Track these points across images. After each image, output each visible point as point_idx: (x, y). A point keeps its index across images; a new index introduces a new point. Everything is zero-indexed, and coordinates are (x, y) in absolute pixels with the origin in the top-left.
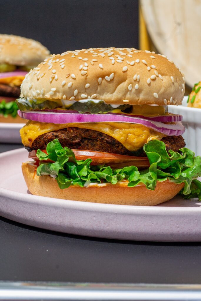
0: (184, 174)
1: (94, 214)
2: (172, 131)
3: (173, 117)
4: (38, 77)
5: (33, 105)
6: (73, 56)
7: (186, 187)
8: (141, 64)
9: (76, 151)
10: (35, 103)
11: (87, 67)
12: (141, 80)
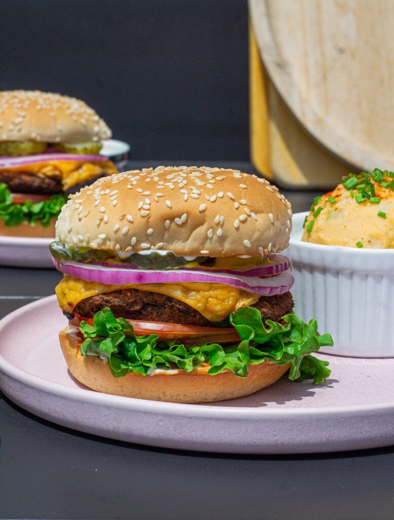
0: (290, 350)
1: (160, 418)
2: (272, 289)
3: (274, 267)
4: (81, 216)
5: (73, 255)
6: (130, 186)
7: (293, 370)
8: (225, 199)
9: (135, 323)
10: (76, 253)
11: (150, 205)
12: (225, 223)
